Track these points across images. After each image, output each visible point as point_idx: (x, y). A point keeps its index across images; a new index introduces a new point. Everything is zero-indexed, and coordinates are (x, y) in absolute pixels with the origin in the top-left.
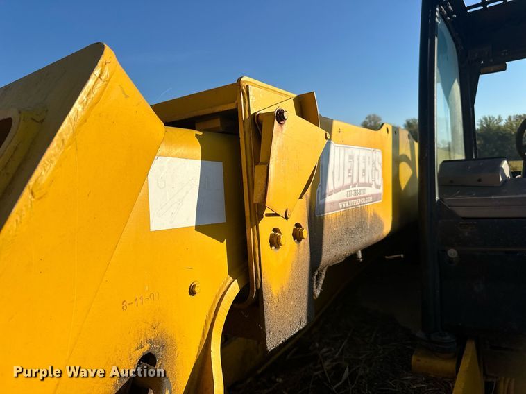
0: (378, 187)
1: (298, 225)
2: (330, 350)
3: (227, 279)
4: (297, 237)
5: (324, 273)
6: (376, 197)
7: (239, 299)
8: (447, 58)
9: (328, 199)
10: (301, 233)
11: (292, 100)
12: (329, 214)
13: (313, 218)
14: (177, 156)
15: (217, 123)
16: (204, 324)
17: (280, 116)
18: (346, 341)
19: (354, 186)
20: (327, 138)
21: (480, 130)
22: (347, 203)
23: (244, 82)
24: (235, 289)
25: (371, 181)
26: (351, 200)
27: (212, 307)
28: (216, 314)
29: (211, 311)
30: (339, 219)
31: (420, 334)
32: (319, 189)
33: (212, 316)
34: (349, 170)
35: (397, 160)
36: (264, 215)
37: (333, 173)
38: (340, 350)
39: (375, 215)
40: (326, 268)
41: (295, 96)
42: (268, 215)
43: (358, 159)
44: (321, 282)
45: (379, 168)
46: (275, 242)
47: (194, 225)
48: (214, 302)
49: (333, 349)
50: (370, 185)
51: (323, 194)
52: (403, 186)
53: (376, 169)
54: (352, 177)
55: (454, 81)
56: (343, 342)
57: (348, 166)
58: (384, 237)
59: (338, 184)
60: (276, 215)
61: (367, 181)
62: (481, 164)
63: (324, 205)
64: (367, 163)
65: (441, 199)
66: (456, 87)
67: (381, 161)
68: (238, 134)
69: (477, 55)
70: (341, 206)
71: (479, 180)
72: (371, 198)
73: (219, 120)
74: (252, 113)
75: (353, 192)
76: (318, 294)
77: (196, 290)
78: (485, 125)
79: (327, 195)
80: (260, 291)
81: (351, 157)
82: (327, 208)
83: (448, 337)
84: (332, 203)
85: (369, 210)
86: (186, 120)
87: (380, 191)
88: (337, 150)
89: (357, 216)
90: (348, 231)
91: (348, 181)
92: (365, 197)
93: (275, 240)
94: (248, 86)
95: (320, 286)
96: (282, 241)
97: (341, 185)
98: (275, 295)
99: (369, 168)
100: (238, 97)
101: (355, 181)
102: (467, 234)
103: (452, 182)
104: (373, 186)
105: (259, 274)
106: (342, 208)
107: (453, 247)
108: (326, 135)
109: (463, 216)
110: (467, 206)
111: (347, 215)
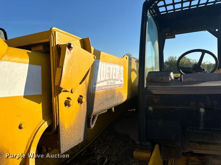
0: (121, 81)
1: (81, 96)
2: (101, 151)
3: (42, 121)
4: (80, 101)
5: (97, 117)
6: (120, 85)
7: (47, 130)
8: (153, 31)
9: (97, 85)
10: (81, 100)
11: (79, 40)
12: (98, 91)
13: (89, 93)
14: (14, 61)
15: (41, 48)
16: (27, 142)
17: (69, 46)
18: (108, 146)
19: (110, 80)
20: (95, 58)
21: (169, 61)
22: (107, 87)
23: (54, 30)
24: (46, 125)
25: (118, 79)
26: (108, 86)
27: (32, 134)
28: (34, 137)
29: (31, 136)
30: (102, 94)
31: (137, 142)
32: (93, 80)
33: (32, 139)
34: (108, 73)
35: (130, 70)
36: (62, 91)
37: (100, 74)
38: (105, 151)
39: (120, 93)
40: (97, 115)
41: (81, 39)
42: (64, 91)
43: (113, 69)
44: (95, 121)
45: (122, 73)
46: (67, 104)
47: (23, 95)
48: (34, 132)
49: (102, 150)
50: (118, 80)
51: (95, 83)
52: (133, 81)
53: (121, 74)
54: (109, 76)
55: (156, 41)
56: (106, 147)
57: (108, 71)
58: (123, 102)
59: (102, 79)
60: (66, 91)
61: (116, 78)
62: (163, 73)
63: (95, 87)
64: (117, 71)
65: (147, 87)
66: (157, 43)
67: (123, 71)
68: (50, 53)
69: (164, 31)
70: (104, 88)
71: (162, 80)
72: (118, 86)
73: (42, 46)
74: (57, 44)
75: (110, 83)
76: (93, 127)
77: (23, 126)
78: (170, 60)
79: (97, 84)
80: (58, 127)
81: (109, 68)
82: (97, 89)
83: (148, 143)
84: (99, 87)
85: (117, 90)
86: (26, 46)
87: (123, 83)
88: (103, 64)
89: (111, 93)
90: (107, 99)
91: (107, 78)
92: (115, 85)
93: (67, 103)
94: (55, 32)
95: (94, 123)
96: (71, 103)
97: (104, 79)
98: (66, 128)
99: (117, 73)
100: (50, 37)
101: (111, 78)
102: (156, 101)
103: (152, 80)
104: (119, 80)
105: (58, 118)
106: (104, 89)
107: (151, 106)
108: (94, 56)
109: (155, 94)
110: (157, 90)
111: (106, 92)
